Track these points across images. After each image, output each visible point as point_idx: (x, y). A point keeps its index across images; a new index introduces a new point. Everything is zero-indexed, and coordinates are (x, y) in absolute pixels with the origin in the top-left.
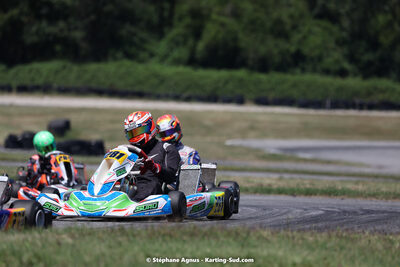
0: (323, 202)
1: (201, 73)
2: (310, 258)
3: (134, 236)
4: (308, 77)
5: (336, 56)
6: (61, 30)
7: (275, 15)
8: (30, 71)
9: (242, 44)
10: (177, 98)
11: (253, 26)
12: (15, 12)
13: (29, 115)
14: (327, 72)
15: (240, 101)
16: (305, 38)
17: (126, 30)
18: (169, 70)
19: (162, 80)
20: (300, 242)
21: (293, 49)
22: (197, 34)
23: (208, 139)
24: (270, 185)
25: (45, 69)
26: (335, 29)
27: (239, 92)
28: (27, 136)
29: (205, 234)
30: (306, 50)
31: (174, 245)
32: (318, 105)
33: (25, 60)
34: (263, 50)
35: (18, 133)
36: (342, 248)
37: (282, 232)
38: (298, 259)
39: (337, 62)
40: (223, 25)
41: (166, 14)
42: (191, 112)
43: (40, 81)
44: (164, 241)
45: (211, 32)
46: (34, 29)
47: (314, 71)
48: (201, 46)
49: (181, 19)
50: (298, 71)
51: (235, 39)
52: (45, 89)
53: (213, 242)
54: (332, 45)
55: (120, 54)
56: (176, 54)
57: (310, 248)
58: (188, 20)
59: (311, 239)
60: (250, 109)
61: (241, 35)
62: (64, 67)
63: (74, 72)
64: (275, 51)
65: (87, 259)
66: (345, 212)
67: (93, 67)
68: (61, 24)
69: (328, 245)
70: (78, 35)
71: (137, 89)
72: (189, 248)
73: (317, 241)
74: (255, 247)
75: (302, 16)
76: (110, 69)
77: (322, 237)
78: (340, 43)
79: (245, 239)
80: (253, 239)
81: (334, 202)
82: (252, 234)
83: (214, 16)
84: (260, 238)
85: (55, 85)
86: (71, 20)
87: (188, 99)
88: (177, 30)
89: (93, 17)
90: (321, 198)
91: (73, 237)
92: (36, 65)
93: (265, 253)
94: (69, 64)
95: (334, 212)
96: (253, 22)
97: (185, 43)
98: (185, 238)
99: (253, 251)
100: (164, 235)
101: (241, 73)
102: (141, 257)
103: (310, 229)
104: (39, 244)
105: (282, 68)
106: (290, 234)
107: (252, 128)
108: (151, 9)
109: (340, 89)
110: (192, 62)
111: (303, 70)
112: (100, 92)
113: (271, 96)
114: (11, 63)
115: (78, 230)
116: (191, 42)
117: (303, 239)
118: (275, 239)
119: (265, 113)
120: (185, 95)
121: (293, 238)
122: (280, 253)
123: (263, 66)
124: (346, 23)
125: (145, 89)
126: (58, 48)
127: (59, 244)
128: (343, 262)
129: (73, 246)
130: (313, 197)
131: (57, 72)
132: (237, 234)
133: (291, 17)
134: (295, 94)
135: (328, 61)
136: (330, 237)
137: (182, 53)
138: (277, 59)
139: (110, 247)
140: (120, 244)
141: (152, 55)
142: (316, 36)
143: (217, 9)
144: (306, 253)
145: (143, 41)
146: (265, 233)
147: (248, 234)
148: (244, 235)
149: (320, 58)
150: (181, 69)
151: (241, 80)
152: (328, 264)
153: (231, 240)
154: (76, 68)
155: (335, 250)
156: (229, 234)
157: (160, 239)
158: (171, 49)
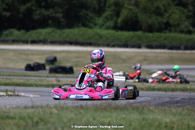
0: (181, 94)
1: (120, 33)
2: (174, 119)
3: (87, 109)
4: (172, 34)
5: (186, 24)
6: (52, 13)
7: (156, 5)
8: (37, 33)
9: (140, 19)
10: (108, 45)
11: (145, 10)
12: (29, 5)
13: (37, 54)
14: (182, 32)
15: (139, 47)
16: (170, 15)
17: (82, 13)
18: (104, 32)
19: (101, 37)
20: (169, 112)
21: (165, 21)
22: (118, 15)
23: (124, 65)
24: (154, 87)
25: (44, 32)
26: (186, 11)
27: (139, 42)
28: (36, 64)
29: (122, 109)
30: (171, 22)
31: (107, 114)
32: (178, 48)
33: (34, 28)
34: (150, 22)
35: (31, 63)
36: (189, 115)
37: (160, 107)
38: (168, 120)
39: (187, 27)
40: (130, 10)
41: (102, 4)
42: (116, 52)
43: (42, 38)
44: (102, 111)
45: (124, 13)
46: (38, 12)
47: (176, 31)
48: (120, 20)
49: (109, 7)
50: (167, 31)
51: (136, 17)
52: (44, 42)
53: (126, 112)
54: (184, 18)
55: (80, 25)
56: (107, 24)
57: (174, 114)
58: (113, 8)
59: (174, 111)
60: (144, 50)
61: (139, 15)
62: (53, 31)
63: (58, 34)
64: (156, 22)
65: (65, 120)
66: (191, 99)
67: (67, 31)
68: (51, 10)
69: (183, 113)
70: (60, 15)
71: (89, 41)
72: (114, 115)
73: (177, 112)
74: (147, 114)
75: (169, 5)
76: (76, 32)
77: (179, 110)
78: (188, 17)
79: (142, 111)
80: (146, 111)
81: (186, 95)
82: (145, 108)
83: (126, 6)
84: (149, 110)
85: (49, 40)
86: (56, 8)
87: (114, 46)
88: (108, 13)
89: (67, 6)
90: (179, 92)
91: (58, 110)
92: (39, 30)
93: (152, 117)
94: (55, 30)
95: (186, 99)
96: (145, 8)
97: (112, 19)
98: (113, 110)
99: (146, 116)
100: (102, 109)
101: (139, 33)
102: (91, 119)
103: (174, 106)
104: (41, 113)
105: (160, 30)
106: (164, 108)
107: (145, 60)
108: (95, 2)
109: (188, 40)
110: (115, 28)
111: (170, 31)
112: (71, 43)
113: (154, 44)
114: (28, 29)
115: (60, 107)
116: (115, 18)
117: (170, 111)
118: (156, 111)
119: (151, 52)
120: (112, 44)
121: (165, 110)
122: (159, 117)
123: (150, 29)
124: (191, 8)
125: (93, 41)
126: (50, 22)
127: (51, 113)
128: (190, 121)
129: (58, 114)
130: (175, 92)
131: (50, 33)
132: (138, 108)
133: (164, 5)
134: (166, 43)
135: (183, 27)
136: (183, 109)
137: (111, 23)
138: (157, 26)
139: (76, 115)
140: (80, 113)
141: (96, 25)
142: (176, 14)
143: (127, 2)
144: (171, 117)
145: (91, 18)
146: (151, 108)
147: (143, 108)
148: (141, 109)
149: (178, 25)
150: (110, 31)
151: (139, 37)
152: (183, 122)
153: (135, 111)
154: (58, 31)
155: (186, 116)
156: (134, 109)
157: (100, 111)
158: (105, 22)
